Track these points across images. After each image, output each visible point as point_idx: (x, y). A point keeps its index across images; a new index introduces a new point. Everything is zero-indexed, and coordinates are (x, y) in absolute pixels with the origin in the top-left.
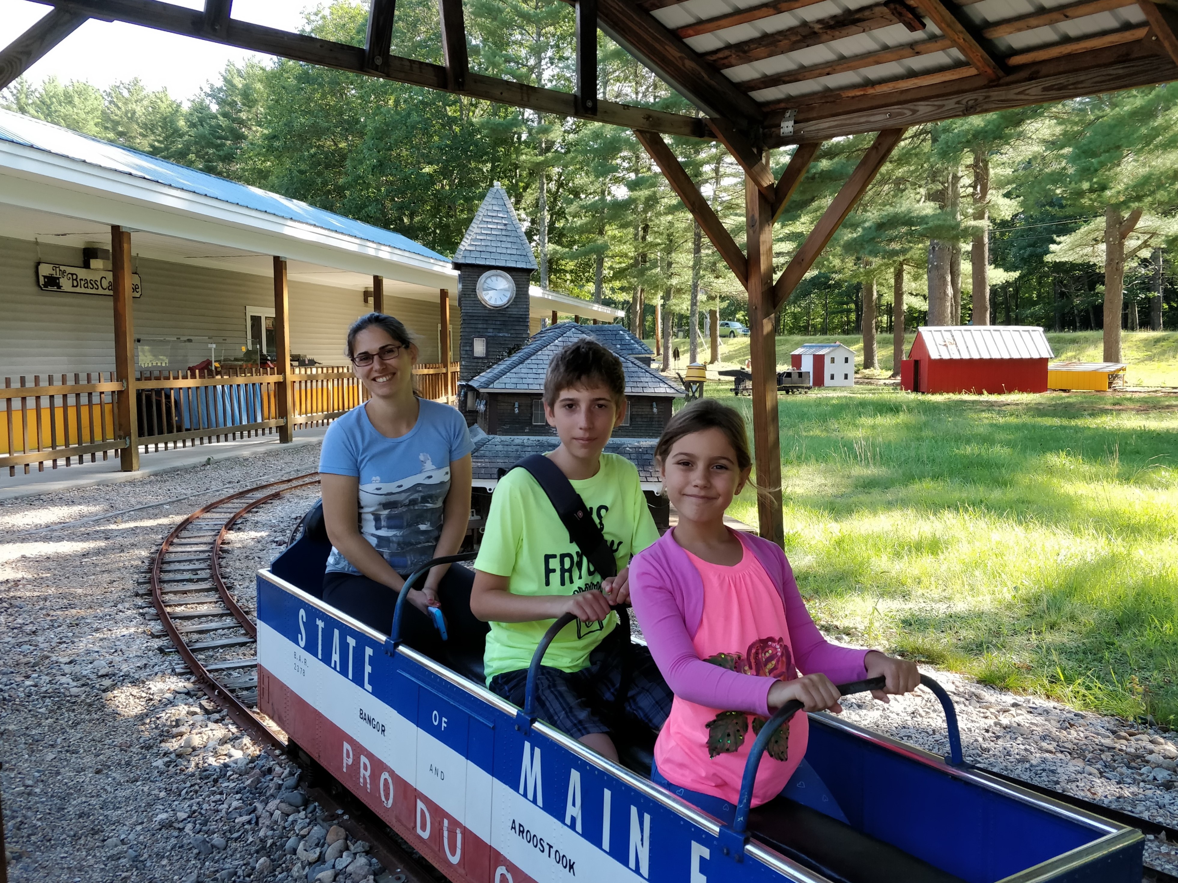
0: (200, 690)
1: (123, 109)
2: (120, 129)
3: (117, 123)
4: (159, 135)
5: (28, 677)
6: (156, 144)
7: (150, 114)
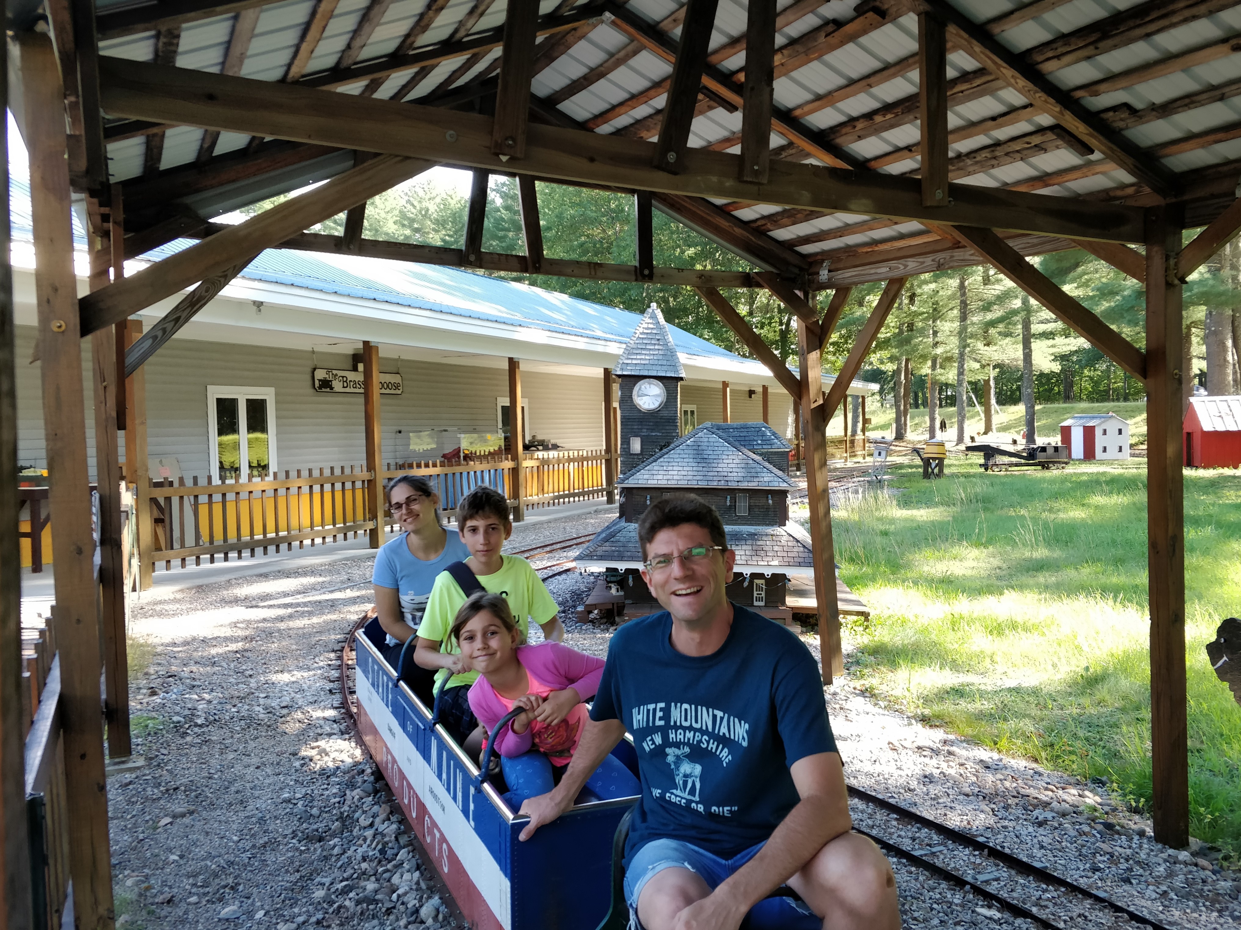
0: (343, 718)
1: (418, 208)
2: (416, 226)
3: (412, 221)
4: (450, 230)
5: (234, 706)
6: (447, 238)
7: (441, 210)
